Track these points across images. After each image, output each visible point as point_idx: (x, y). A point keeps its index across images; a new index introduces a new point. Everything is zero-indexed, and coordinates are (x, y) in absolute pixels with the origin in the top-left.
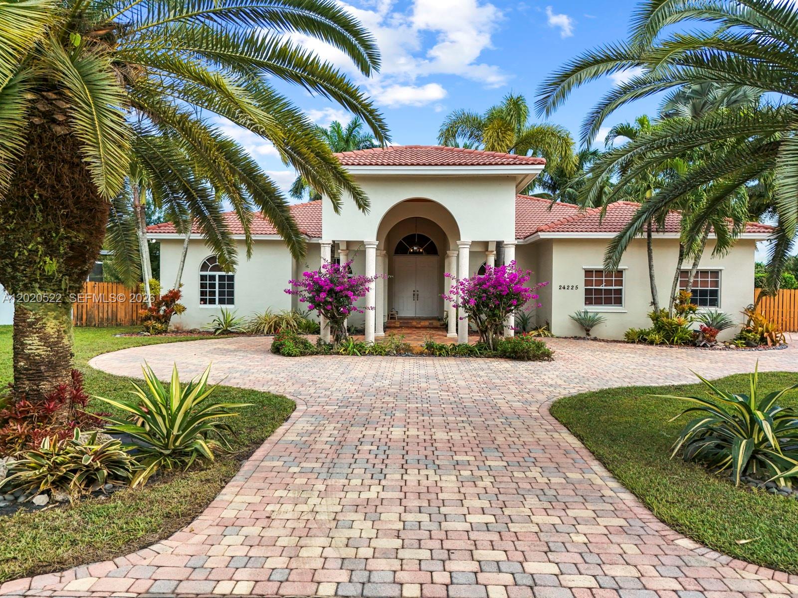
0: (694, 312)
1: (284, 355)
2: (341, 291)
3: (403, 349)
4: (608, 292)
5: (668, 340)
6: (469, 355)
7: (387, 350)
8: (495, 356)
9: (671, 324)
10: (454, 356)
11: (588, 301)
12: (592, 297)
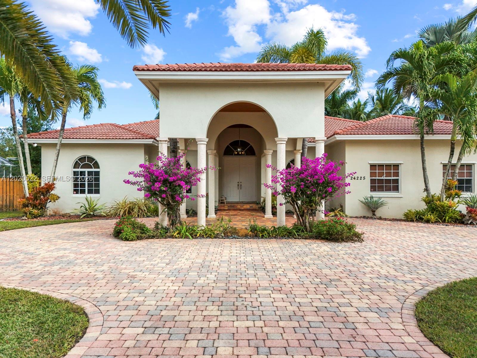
0: (459, 196)
1: (122, 239)
2: (174, 181)
3: (230, 232)
4: (388, 181)
5: (441, 220)
6: (288, 237)
7: (216, 232)
8: (311, 238)
9: (443, 206)
10: (275, 238)
11: (373, 189)
12: (376, 186)
